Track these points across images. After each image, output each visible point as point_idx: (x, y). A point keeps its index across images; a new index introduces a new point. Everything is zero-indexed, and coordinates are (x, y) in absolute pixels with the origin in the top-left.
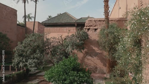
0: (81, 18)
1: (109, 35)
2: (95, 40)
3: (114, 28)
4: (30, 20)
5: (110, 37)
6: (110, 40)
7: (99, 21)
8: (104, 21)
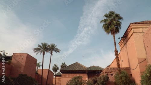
0: (90, 67)
1: (123, 78)
2: (112, 82)
3: (125, 73)
4: (39, 68)
5: (123, 79)
6: (124, 81)
7: (113, 69)
8: (118, 69)
